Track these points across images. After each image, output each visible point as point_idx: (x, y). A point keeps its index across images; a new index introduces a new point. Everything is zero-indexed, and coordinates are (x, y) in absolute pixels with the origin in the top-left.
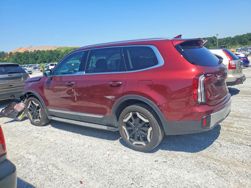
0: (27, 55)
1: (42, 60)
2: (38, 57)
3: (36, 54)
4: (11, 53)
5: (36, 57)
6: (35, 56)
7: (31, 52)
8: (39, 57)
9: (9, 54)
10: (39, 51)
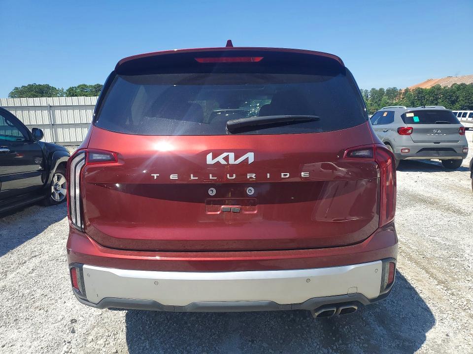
0: (437, 95)
1: (466, 105)
2: (458, 98)
3: (454, 93)
4: (407, 90)
5: (453, 98)
6: (451, 96)
7: (444, 88)
8: (461, 98)
9: (403, 91)
10: (462, 84)
